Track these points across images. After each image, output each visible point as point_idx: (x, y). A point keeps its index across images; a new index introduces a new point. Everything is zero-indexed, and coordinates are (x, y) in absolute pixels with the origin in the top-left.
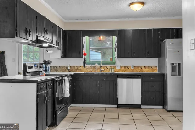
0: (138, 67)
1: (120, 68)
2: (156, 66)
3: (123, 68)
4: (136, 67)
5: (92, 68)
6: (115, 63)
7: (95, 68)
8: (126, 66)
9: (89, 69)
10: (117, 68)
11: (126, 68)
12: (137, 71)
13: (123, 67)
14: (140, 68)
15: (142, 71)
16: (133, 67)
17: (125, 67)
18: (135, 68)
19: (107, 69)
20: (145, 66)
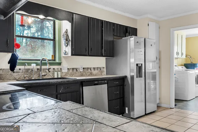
0: (88, 68)
1: (66, 71)
2: (104, 68)
3: (71, 71)
4: (85, 68)
5: (22, 72)
6: (60, 64)
7: (29, 71)
8: (75, 68)
9: (17, 74)
10: (63, 71)
11: (75, 70)
12: (86, 74)
13: (71, 69)
14: (89, 70)
15: (91, 74)
16: (82, 69)
17: (73, 69)
18: (84, 70)
19: (49, 73)
20: (94, 68)
